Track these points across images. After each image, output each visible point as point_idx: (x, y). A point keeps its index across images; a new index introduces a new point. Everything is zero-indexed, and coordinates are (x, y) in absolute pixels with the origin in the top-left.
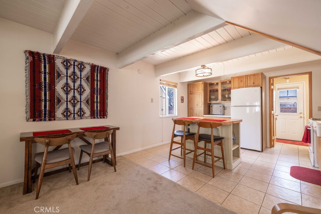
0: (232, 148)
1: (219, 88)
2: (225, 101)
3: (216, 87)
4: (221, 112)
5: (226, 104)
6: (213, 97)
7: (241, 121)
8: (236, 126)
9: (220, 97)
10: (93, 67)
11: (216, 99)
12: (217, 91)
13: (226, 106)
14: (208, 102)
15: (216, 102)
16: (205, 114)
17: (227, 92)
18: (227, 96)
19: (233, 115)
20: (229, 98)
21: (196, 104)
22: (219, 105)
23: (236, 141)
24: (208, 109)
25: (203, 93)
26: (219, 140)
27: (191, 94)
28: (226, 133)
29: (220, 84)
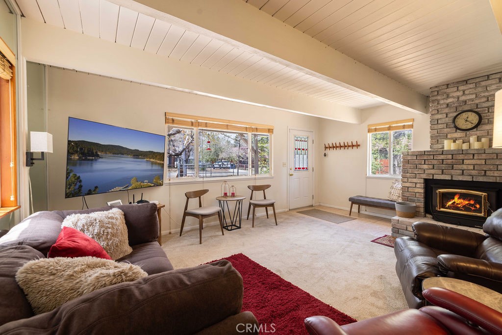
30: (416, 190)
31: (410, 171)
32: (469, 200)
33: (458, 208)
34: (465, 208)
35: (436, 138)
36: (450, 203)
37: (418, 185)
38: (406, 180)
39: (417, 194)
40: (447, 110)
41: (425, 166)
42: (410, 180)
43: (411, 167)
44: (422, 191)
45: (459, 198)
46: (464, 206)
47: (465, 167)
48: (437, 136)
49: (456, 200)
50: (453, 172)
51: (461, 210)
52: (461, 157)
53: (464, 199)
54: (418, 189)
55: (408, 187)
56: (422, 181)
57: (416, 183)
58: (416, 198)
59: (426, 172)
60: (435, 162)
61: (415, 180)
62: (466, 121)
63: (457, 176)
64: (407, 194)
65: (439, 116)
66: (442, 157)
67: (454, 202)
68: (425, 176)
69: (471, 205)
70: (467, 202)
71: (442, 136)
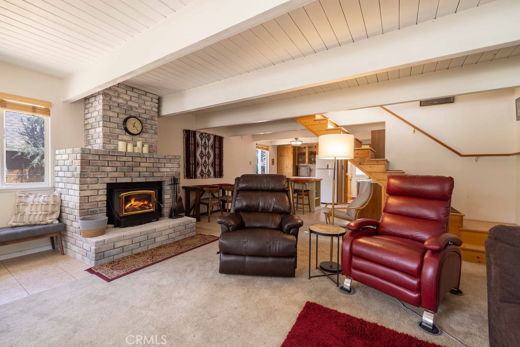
0: (315, 208)
1: (307, 151)
2: (311, 164)
3: (304, 151)
4: (307, 174)
5: (312, 166)
6: (300, 160)
7: (322, 179)
8: (318, 182)
9: (307, 160)
10: (215, 137)
11: (304, 162)
12: (304, 154)
13: (312, 168)
14: (297, 165)
15: (303, 165)
16: (294, 176)
17: (313, 156)
18: (312, 159)
19: (317, 176)
20: (315, 162)
21: (285, 167)
22: (306, 168)
23: (318, 194)
24: (296, 171)
25: (292, 156)
26: (307, 191)
27: (280, 156)
28: (312, 188)
29: (307, 148)
30: (99, 198)
31: (91, 175)
32: (144, 202)
33: (135, 210)
34: (141, 208)
35: (108, 137)
36: (128, 206)
37: (101, 192)
38: (85, 187)
39: (99, 203)
40: (118, 110)
41: (109, 168)
42: (91, 186)
43: (92, 169)
44: (105, 198)
45: (135, 201)
46: (140, 207)
47: (141, 169)
48: (109, 136)
49: (133, 202)
50: (133, 174)
51: (138, 210)
52: (138, 160)
53: (139, 201)
54: (100, 197)
55: (88, 196)
56: (105, 186)
57: (98, 190)
58: (98, 209)
59: (110, 176)
60: (118, 164)
61: (97, 186)
62: (134, 126)
63: (135, 178)
64: (86, 206)
65: (111, 114)
66: (124, 159)
67: (132, 205)
68: (108, 181)
69: (145, 205)
70: (142, 203)
71: (114, 136)
